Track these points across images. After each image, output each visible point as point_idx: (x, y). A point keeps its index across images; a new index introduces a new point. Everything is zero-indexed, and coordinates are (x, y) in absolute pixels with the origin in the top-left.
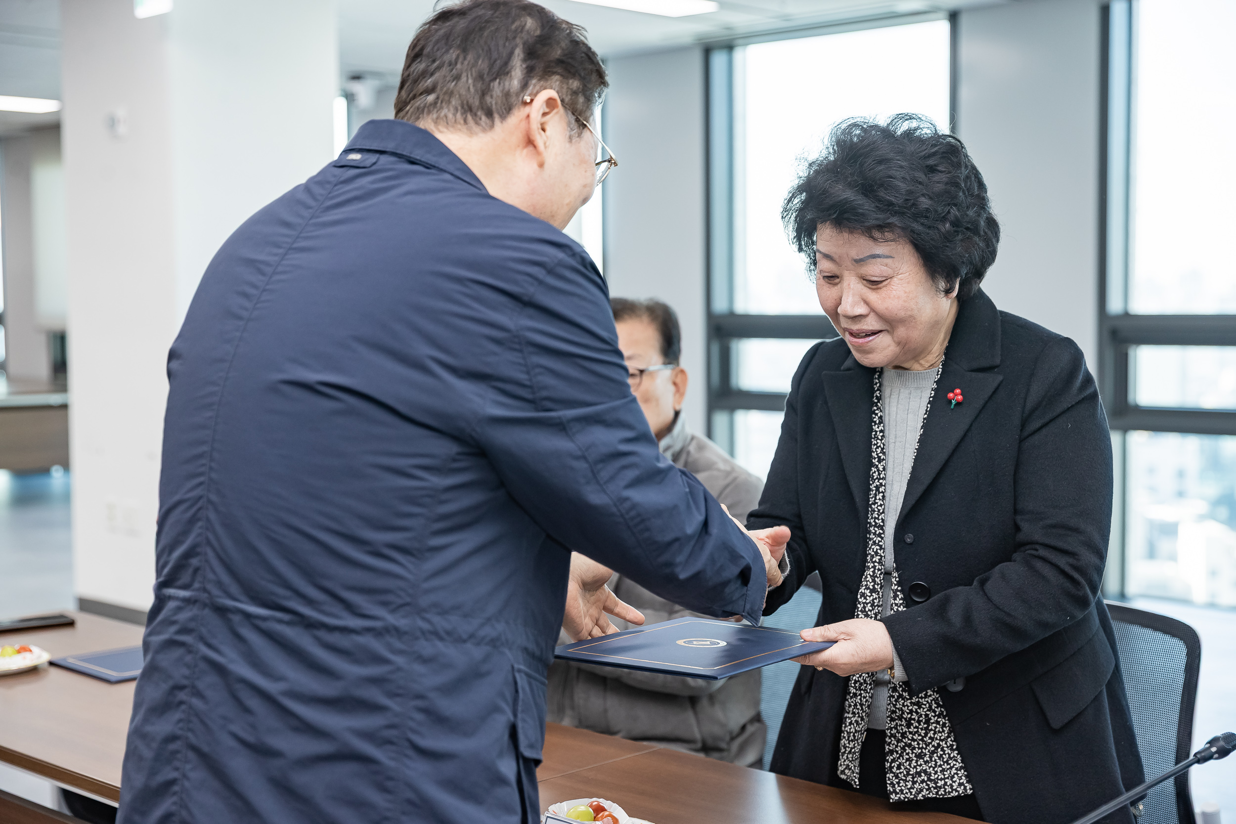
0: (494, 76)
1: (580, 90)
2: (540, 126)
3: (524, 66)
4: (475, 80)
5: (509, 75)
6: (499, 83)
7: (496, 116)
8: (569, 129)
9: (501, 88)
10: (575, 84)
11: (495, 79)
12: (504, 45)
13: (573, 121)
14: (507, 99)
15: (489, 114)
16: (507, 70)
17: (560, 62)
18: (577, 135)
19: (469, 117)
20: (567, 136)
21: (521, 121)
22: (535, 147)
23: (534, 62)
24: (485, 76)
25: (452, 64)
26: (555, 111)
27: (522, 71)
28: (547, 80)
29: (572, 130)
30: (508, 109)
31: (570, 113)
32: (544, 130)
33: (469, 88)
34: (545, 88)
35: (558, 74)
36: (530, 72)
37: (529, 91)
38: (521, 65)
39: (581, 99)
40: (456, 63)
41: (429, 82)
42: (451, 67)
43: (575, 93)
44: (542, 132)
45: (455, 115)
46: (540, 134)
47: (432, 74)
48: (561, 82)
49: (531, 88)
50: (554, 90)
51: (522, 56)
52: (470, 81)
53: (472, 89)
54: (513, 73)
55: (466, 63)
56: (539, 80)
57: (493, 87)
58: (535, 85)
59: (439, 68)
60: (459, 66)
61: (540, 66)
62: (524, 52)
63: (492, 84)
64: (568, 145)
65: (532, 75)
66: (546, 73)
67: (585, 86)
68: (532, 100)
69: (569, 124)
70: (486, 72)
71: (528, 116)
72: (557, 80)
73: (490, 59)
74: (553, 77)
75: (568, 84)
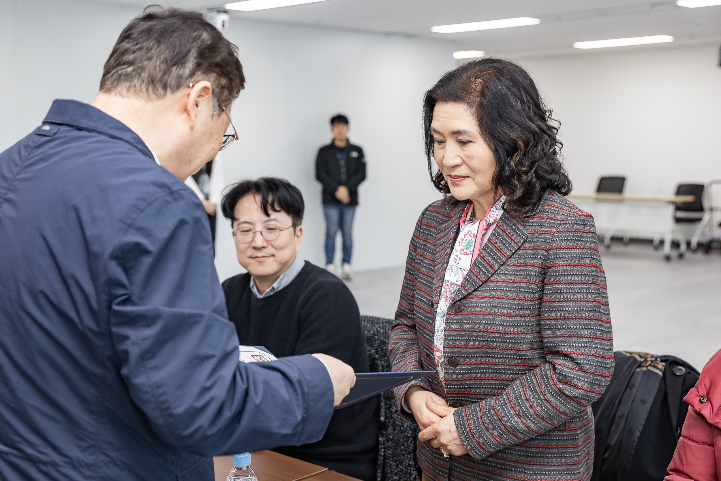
0: (174, 63)
1: (227, 86)
2: (195, 103)
3: (195, 61)
4: (162, 63)
5: (184, 65)
6: (177, 69)
7: (169, 90)
8: (213, 110)
9: (177, 72)
10: (224, 81)
11: (174, 65)
12: (185, 45)
13: (217, 106)
14: (179, 80)
15: (165, 87)
16: (183, 61)
17: (218, 65)
18: (217, 115)
19: (150, 88)
20: (211, 114)
21: (184, 96)
22: (189, 115)
23: (202, 60)
24: (169, 62)
25: (149, 49)
26: (207, 97)
27: (193, 64)
28: (207, 75)
29: (215, 111)
30: (178, 86)
31: (216, 100)
32: (197, 106)
33: (156, 67)
34: (205, 80)
35: (216, 72)
36: (198, 66)
37: (193, 79)
38: (193, 61)
39: (226, 93)
40: (152, 49)
41: (131, 57)
42: (148, 51)
43: (223, 88)
44: (196, 107)
45: (141, 85)
46: (194, 107)
47: (134, 52)
48: (216, 79)
49: (196, 77)
50: (210, 82)
51: (195, 55)
52: (158, 63)
53: (158, 69)
54: (187, 65)
55: (158, 50)
56: (203, 73)
57: (172, 70)
58: (199, 76)
59: (140, 49)
60: (153, 51)
61: (205, 65)
62: (197, 53)
63: (171, 68)
64: (210, 120)
65: (199, 69)
66: (208, 71)
67: (231, 84)
68: (193, 86)
69: (214, 106)
70: (169, 59)
71: (189, 95)
72: (213, 76)
73: (174, 52)
74: (212, 73)
75: (220, 80)
